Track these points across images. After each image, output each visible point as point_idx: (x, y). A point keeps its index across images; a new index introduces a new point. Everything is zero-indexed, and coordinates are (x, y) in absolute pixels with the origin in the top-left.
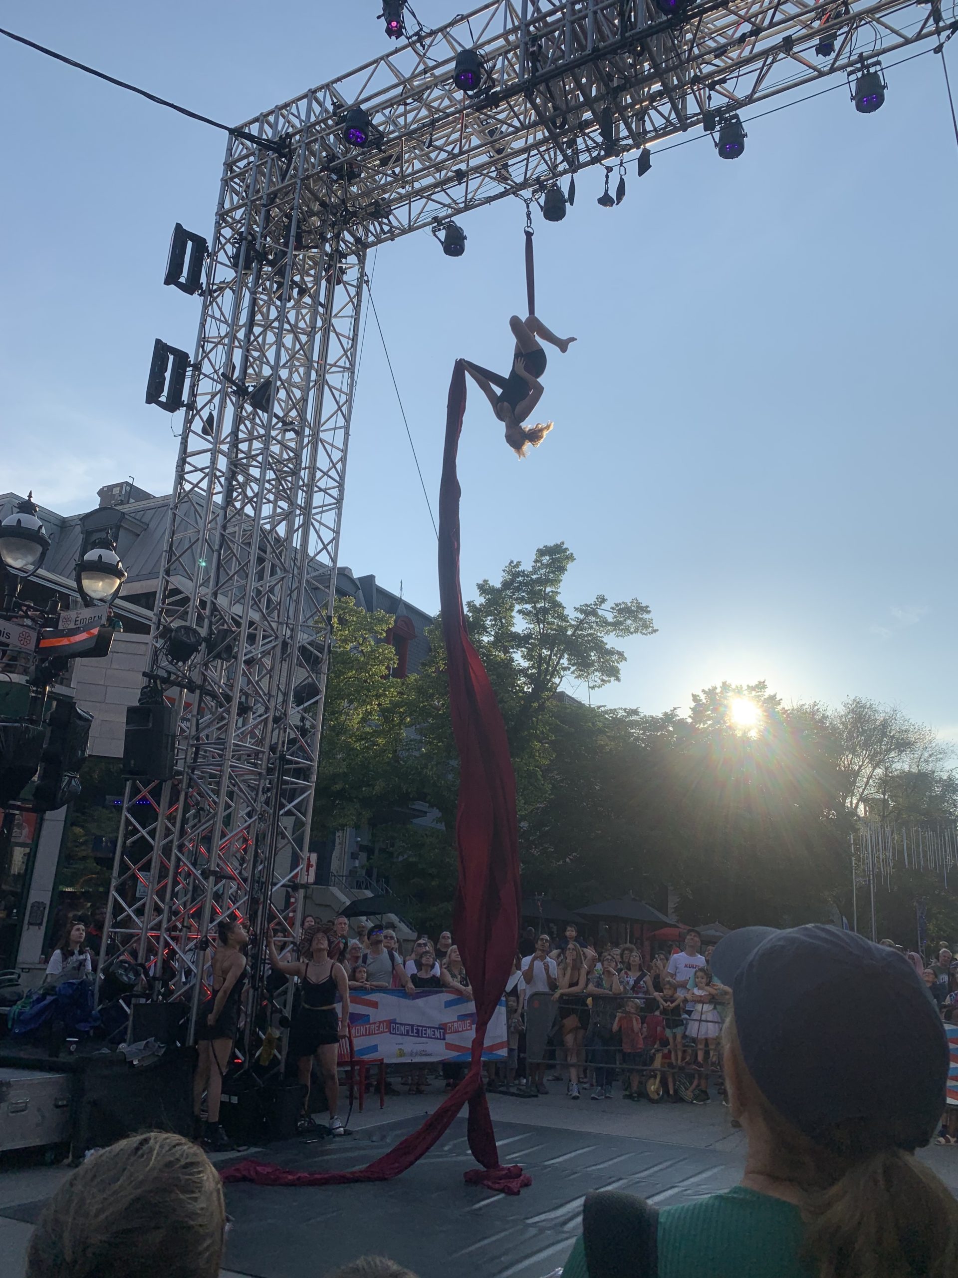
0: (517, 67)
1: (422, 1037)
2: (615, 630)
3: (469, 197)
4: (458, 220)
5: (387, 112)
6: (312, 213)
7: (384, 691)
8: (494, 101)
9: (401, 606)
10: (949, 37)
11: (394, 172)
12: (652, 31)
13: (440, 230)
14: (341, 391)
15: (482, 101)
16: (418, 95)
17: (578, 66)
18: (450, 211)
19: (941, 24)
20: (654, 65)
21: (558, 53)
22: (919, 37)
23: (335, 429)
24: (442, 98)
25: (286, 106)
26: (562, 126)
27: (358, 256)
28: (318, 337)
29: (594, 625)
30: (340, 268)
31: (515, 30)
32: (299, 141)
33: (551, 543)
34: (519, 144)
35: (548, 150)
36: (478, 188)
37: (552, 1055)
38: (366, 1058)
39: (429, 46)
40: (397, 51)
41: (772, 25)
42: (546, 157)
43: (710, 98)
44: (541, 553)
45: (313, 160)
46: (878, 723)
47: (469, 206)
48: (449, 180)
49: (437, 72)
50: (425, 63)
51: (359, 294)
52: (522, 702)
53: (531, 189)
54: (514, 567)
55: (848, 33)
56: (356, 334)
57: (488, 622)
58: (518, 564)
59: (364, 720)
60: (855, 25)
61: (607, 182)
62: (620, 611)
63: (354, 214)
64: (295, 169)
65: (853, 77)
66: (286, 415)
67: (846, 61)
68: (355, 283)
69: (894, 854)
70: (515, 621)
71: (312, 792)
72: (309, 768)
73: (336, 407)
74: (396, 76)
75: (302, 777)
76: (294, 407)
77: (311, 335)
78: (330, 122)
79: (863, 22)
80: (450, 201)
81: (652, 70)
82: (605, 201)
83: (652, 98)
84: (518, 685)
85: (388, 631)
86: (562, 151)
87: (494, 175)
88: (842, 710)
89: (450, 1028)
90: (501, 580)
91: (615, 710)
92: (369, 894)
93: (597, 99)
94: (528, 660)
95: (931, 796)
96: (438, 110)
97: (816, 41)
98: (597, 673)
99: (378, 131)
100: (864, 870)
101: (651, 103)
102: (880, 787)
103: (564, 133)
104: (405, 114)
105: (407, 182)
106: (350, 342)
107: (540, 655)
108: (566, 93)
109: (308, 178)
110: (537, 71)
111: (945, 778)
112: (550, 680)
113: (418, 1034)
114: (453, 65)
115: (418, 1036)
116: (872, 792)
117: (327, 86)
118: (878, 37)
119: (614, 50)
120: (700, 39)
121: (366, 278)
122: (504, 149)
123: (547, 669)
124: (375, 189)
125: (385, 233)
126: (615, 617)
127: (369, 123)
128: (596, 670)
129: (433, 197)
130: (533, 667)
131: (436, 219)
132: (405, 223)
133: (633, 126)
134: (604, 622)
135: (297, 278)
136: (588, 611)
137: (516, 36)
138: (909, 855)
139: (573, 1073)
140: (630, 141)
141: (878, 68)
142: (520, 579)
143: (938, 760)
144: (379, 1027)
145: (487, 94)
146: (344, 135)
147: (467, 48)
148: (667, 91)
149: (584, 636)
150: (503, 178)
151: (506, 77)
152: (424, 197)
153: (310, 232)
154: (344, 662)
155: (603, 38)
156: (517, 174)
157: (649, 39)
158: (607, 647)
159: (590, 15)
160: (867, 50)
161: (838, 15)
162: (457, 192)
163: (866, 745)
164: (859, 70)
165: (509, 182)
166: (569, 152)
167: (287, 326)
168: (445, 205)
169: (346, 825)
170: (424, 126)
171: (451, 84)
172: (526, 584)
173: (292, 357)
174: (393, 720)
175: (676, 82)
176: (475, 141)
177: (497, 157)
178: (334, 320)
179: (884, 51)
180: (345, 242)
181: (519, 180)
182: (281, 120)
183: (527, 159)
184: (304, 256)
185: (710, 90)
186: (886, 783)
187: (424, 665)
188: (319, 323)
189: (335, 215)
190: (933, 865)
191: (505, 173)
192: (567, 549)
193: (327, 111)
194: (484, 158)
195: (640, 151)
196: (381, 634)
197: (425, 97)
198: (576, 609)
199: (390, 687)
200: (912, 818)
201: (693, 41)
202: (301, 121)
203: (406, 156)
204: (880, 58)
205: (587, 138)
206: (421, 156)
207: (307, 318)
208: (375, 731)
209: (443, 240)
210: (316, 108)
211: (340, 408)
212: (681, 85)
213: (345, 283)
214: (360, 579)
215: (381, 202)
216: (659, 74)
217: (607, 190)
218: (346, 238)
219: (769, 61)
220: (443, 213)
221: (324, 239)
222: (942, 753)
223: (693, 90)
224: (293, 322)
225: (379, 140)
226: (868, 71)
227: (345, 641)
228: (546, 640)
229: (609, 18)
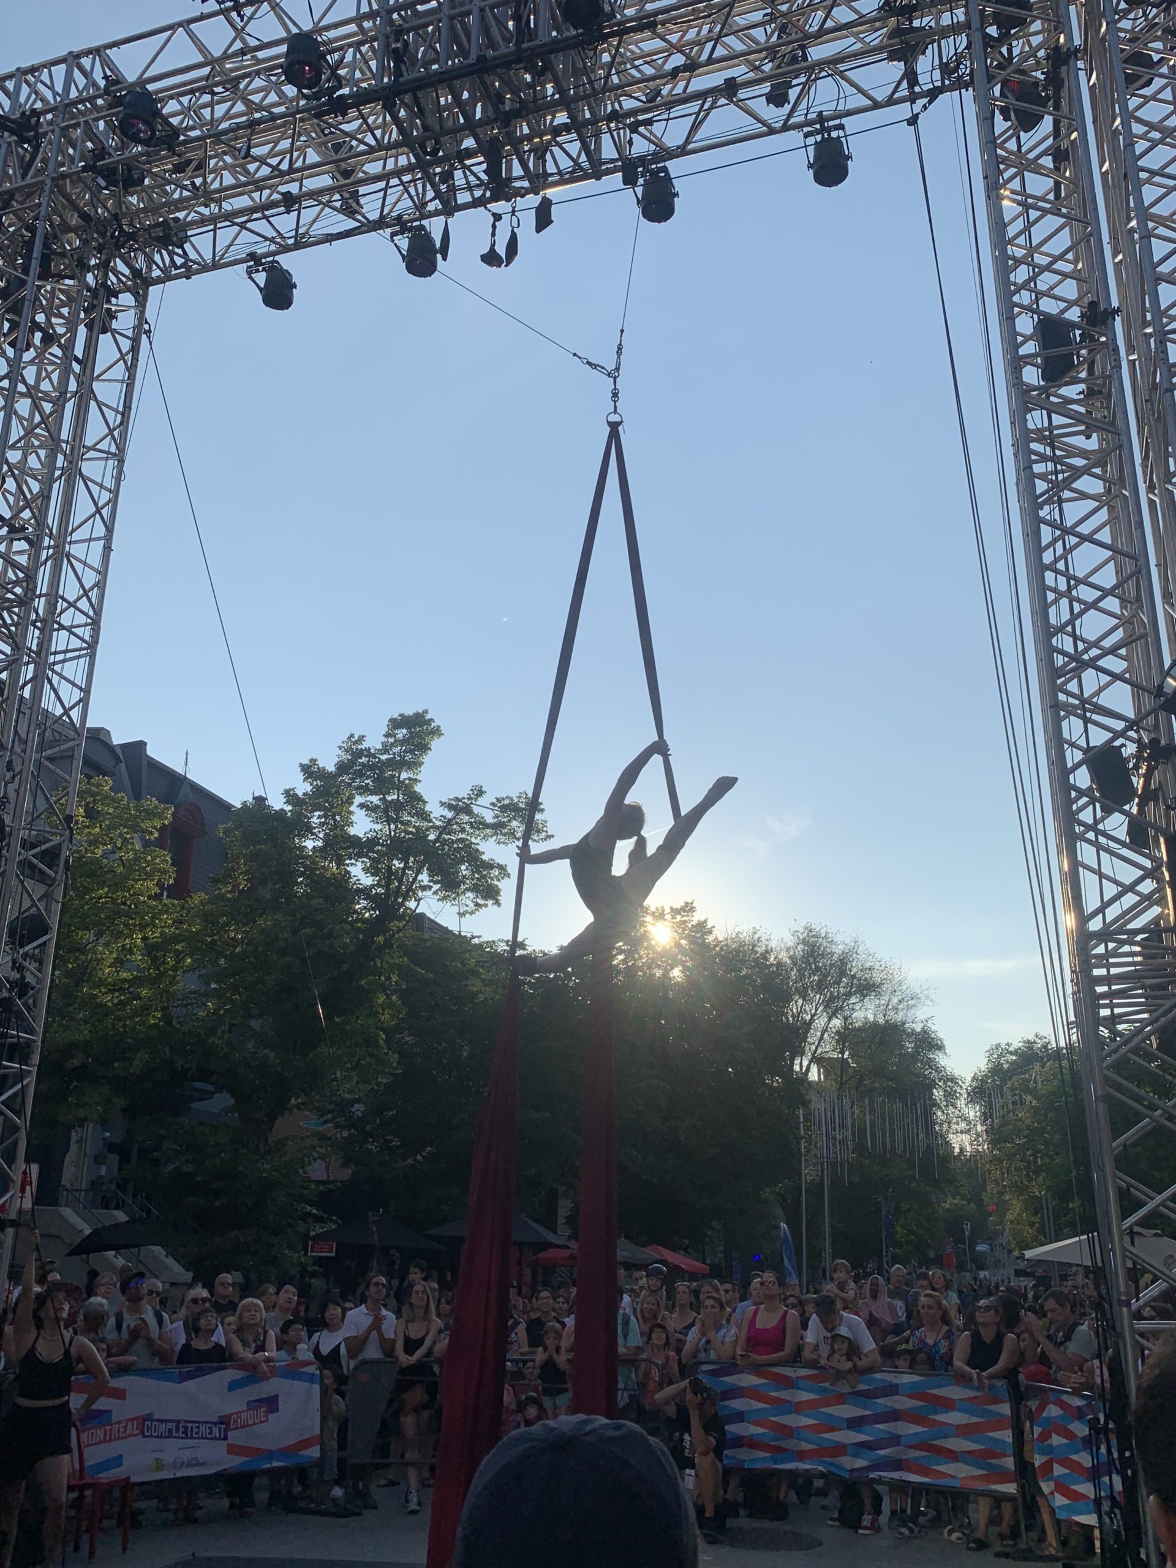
0: (373, 64)
1: (192, 1438)
2: (495, 834)
3: (301, 231)
4: (285, 261)
5: (185, 100)
6: (67, 228)
7: (153, 918)
8: (340, 107)
9: (185, 789)
10: (925, 107)
11: (193, 183)
12: (555, 47)
13: (257, 271)
14: (101, 486)
15: (324, 104)
16: (232, 84)
17: (458, 77)
18: (273, 247)
19: (917, 89)
20: (559, 89)
21: (432, 55)
22: (891, 101)
23: (90, 540)
24: (266, 90)
25: (33, 70)
26: (434, 152)
27: (136, 295)
28: (69, 407)
29: (467, 827)
30: (108, 310)
31: (371, 15)
32: (50, 123)
33: (409, 712)
34: (374, 168)
35: (414, 181)
36: (314, 221)
37: (383, 1450)
38: (105, 1477)
39: (251, 18)
40: (202, 17)
41: (710, 61)
42: (412, 190)
43: (631, 142)
44: (395, 724)
45: (71, 151)
46: (835, 957)
47: (301, 243)
48: (273, 205)
49: (261, 55)
50: (243, 41)
51: (135, 349)
52: (361, 937)
53: (389, 231)
54: (355, 743)
55: (804, 84)
56: (127, 406)
57: (315, 820)
58: (361, 738)
59: (119, 963)
60: (813, 77)
61: (493, 234)
62: (504, 809)
63: (132, 236)
64: (42, 161)
65: (811, 140)
66: (16, 516)
67: (802, 118)
68: (130, 333)
69: (853, 1135)
70: (354, 818)
71: (31, 1081)
72: (29, 1044)
73: (94, 509)
74: (201, 51)
75: (17, 1058)
76: (28, 505)
77: (59, 403)
78: (100, 102)
79: (824, 74)
80: (275, 234)
81: (557, 96)
82: (491, 258)
83: (557, 131)
84: (356, 912)
85: (162, 830)
86: (433, 185)
87: (338, 204)
88: (790, 941)
89: (235, 1421)
90: (336, 760)
91: (494, 942)
92: (121, 1217)
93: (482, 123)
94: (372, 875)
95: (900, 1054)
96: (260, 108)
97: (766, 88)
98: (469, 894)
99: (170, 125)
100: (816, 1156)
101: (554, 138)
102: (838, 1042)
103: (439, 162)
104: (211, 105)
105: (213, 200)
106: (119, 417)
107: (389, 868)
108: (440, 109)
109: (63, 176)
110: (402, 76)
111: (919, 1030)
112: (402, 904)
113: (187, 1435)
114: (283, 48)
115: (186, 1438)
116: (829, 1049)
117: (97, 52)
118: (842, 95)
119: (506, 63)
120: (620, 64)
121: (146, 327)
122: (353, 171)
123: (399, 887)
124: (163, 205)
125: (177, 268)
126: (497, 816)
127: (158, 113)
128: (467, 890)
129: (248, 225)
130: (379, 885)
131: (252, 256)
132: (208, 257)
133: (531, 165)
134: (481, 823)
135: (40, 318)
136: (460, 807)
137: (374, 23)
138: (873, 1135)
139: (412, 1474)
140: (526, 184)
141: (841, 133)
142: (364, 760)
143: (909, 1008)
144: (125, 1428)
145: (331, 96)
146: (120, 123)
147: (305, 29)
148: (576, 125)
149: (453, 842)
150: (349, 211)
151: (358, 75)
152: (237, 224)
153: (63, 255)
154: (92, 875)
155: (492, 45)
156: (371, 208)
157: (552, 56)
158: (484, 857)
159: (476, 11)
160: (828, 109)
161: (794, 60)
162: (285, 223)
163: (820, 987)
164: (817, 132)
165: (359, 217)
166: (443, 188)
167: (21, 388)
168: (266, 239)
169: (86, 1119)
170: (238, 127)
171: (278, 73)
172: (372, 768)
173: (29, 432)
174: (164, 962)
175: (588, 115)
176: (312, 157)
177: (343, 182)
178: (95, 385)
179: (849, 113)
180: (116, 273)
181: (374, 216)
182: (25, 90)
183: (385, 190)
184: (53, 289)
185: (632, 132)
186: (845, 1037)
187: (215, 881)
188: (73, 386)
189: (103, 235)
190: (901, 1148)
191: (354, 205)
192: (432, 720)
193: (95, 84)
194: (325, 181)
195: (538, 198)
196: (151, 833)
197: (242, 86)
198: (443, 804)
199: (161, 913)
200: (877, 1084)
201: (611, 65)
202: (55, 94)
203: (213, 162)
204: (844, 121)
205: (468, 173)
206: (234, 166)
207: (55, 377)
208: (136, 978)
209: (262, 285)
210: (81, 81)
211: (98, 511)
212: (594, 121)
213: (114, 332)
214: (123, 746)
215: (172, 224)
216: (565, 102)
217: (493, 245)
218: (119, 269)
219: (706, 106)
220: (262, 248)
221: (87, 268)
222: (912, 1000)
223: (609, 128)
224: (31, 381)
225: (171, 138)
226: (829, 135)
227: (94, 843)
228: (399, 847)
229: (502, 20)
